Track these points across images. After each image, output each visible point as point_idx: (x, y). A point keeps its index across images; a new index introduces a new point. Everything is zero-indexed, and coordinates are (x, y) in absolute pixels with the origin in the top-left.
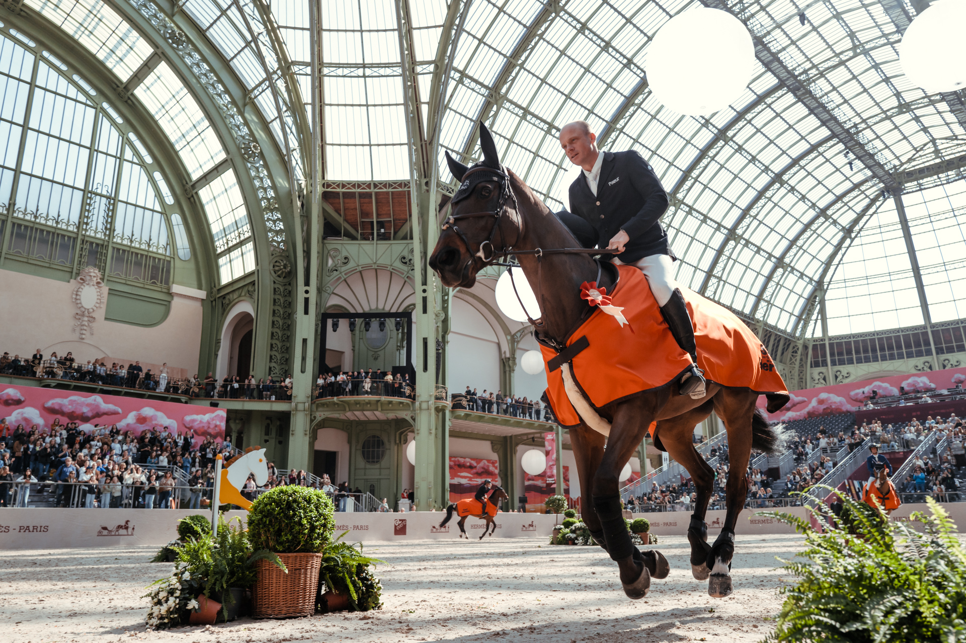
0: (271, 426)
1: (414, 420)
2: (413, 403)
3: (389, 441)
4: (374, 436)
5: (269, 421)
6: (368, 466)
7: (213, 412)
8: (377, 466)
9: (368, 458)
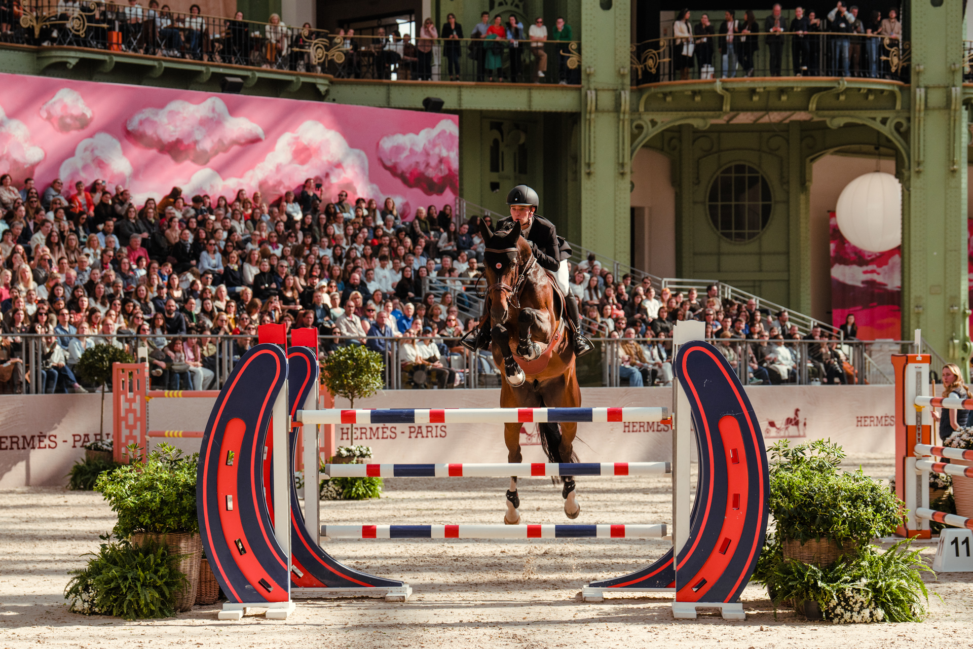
0: (502, 148)
1: (905, 135)
2: (906, 90)
3: (784, 181)
4: (740, 168)
5: (496, 134)
6: (726, 246)
7: (433, 126)
8: (752, 247)
9: (726, 225)
